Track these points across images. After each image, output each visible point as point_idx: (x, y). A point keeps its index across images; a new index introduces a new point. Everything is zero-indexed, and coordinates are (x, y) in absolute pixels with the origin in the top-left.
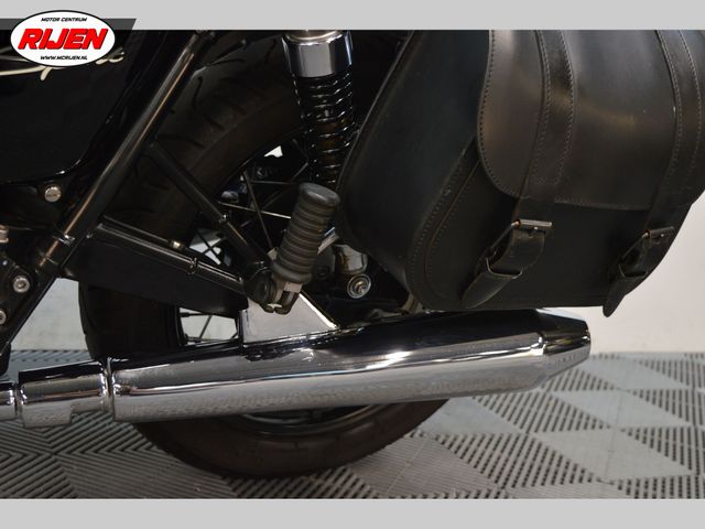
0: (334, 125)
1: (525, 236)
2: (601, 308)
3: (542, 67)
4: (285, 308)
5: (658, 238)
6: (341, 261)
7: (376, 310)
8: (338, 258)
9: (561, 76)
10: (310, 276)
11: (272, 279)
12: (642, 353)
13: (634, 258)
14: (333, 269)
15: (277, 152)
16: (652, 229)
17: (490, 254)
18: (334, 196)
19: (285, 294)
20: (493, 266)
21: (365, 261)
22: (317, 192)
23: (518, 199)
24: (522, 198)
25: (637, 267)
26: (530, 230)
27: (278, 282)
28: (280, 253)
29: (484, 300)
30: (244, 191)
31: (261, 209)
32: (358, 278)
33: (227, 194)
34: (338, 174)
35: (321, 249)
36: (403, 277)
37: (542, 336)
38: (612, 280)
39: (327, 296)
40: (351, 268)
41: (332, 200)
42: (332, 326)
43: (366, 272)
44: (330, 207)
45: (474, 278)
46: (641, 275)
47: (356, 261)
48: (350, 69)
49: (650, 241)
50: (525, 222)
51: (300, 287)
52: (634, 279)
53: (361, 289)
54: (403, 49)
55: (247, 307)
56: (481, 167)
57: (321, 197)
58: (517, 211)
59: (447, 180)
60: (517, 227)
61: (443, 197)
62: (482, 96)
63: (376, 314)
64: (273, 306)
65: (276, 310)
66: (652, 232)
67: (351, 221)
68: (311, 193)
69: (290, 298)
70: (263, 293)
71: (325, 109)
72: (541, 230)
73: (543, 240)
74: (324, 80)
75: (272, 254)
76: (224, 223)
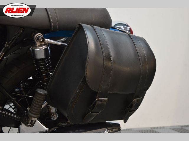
0: (46, 72)
1: (100, 102)
2: (123, 120)
3: (103, 56)
4: (32, 125)
5: (138, 101)
6: (49, 110)
7: (60, 123)
8: (48, 109)
9: (109, 58)
10: (39, 115)
11: (28, 117)
12: (138, 128)
13: (131, 106)
14: (47, 112)
15: (31, 78)
16: (136, 98)
17: (90, 108)
18: (46, 92)
19: (32, 121)
20: (92, 111)
21: (56, 109)
22: (41, 91)
23: (98, 92)
24: (99, 92)
25: (132, 109)
26: (101, 101)
27: (30, 117)
28: (30, 109)
29: (90, 120)
30: (21, 89)
31: (26, 95)
32: (54, 114)
33: (16, 90)
34: (47, 85)
35: (42, 107)
36: (66, 115)
37: (107, 129)
38: (126, 112)
39: (45, 120)
40: (52, 112)
41: (45, 94)
42: (47, 129)
43: (56, 113)
44: (45, 96)
45: (86, 115)
46: (134, 111)
47: (53, 110)
48: (50, 56)
49: (136, 102)
50: (100, 99)
51: (37, 119)
52: (132, 112)
53: (55, 117)
54: (65, 51)
55: (21, 125)
56: (87, 84)
57: (42, 93)
58: (98, 96)
59: (78, 88)
60: (98, 100)
61: (76, 92)
62: (87, 64)
63: (60, 124)
64: (29, 124)
65: (30, 126)
66: (136, 99)
67: (51, 99)
68: (39, 92)
69: (34, 122)
70: (25, 121)
71: (43, 67)
72: (105, 101)
73: (105, 103)
74: (42, 59)
75: (28, 109)
76: (14, 101)
